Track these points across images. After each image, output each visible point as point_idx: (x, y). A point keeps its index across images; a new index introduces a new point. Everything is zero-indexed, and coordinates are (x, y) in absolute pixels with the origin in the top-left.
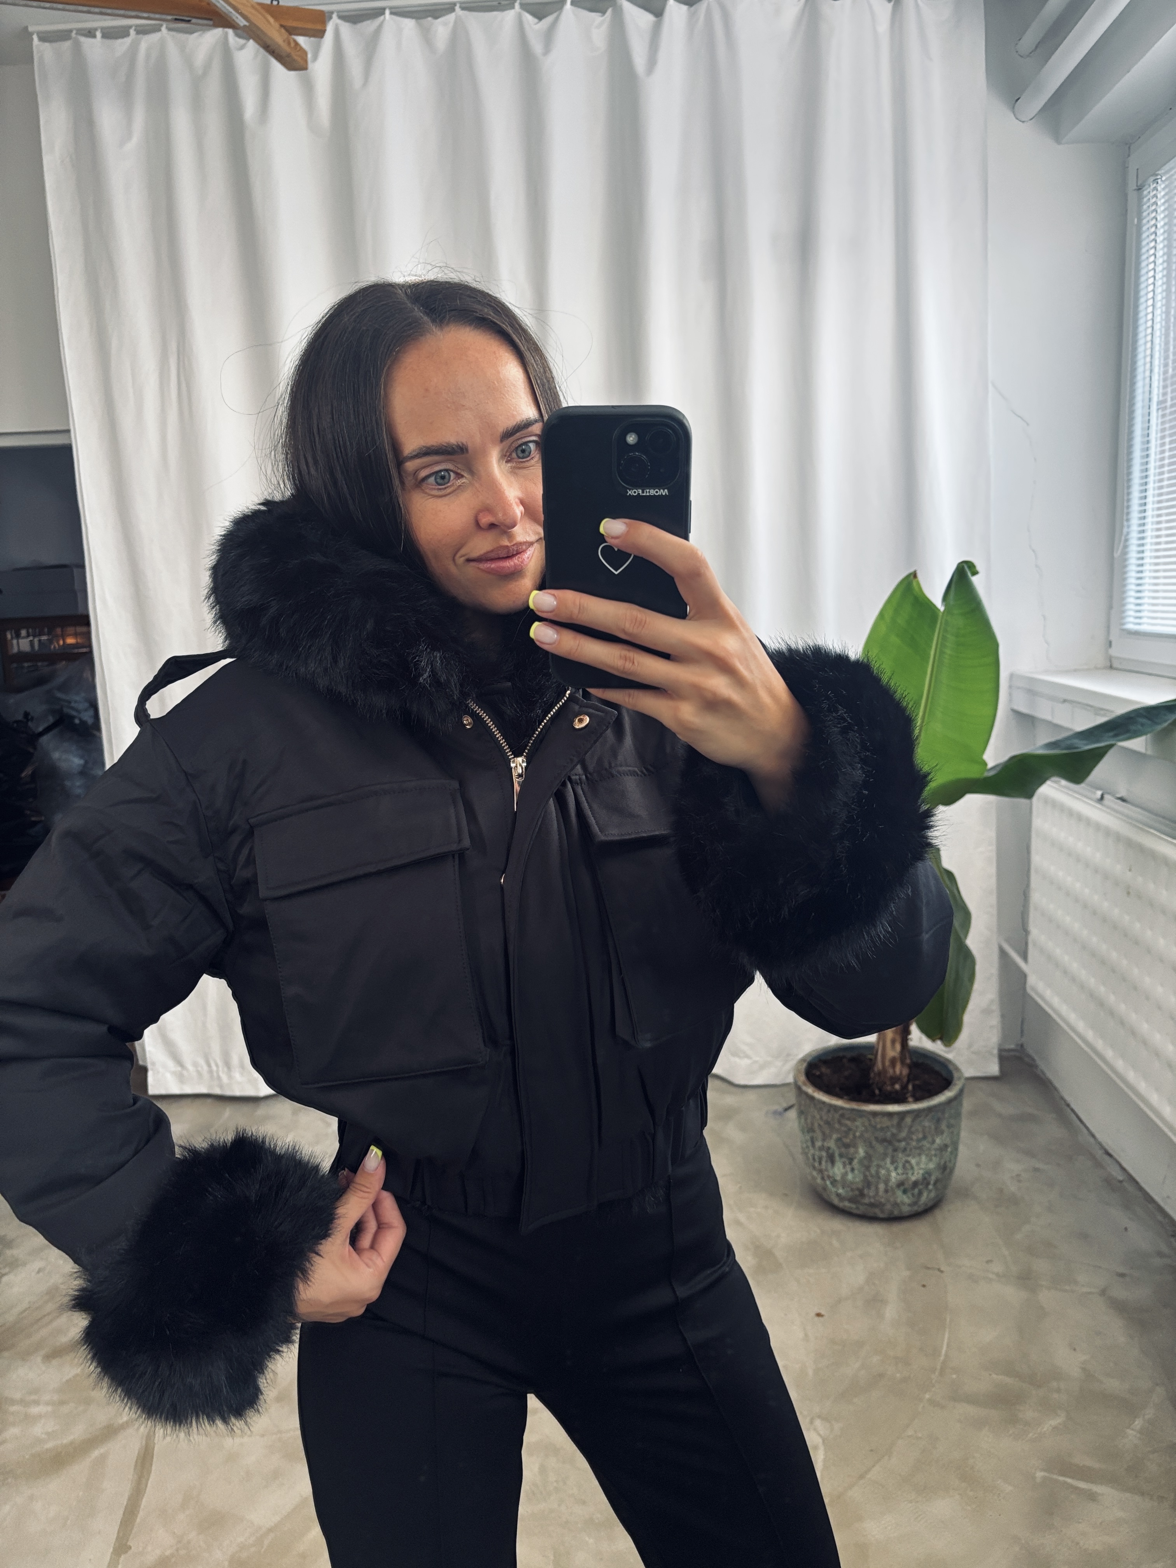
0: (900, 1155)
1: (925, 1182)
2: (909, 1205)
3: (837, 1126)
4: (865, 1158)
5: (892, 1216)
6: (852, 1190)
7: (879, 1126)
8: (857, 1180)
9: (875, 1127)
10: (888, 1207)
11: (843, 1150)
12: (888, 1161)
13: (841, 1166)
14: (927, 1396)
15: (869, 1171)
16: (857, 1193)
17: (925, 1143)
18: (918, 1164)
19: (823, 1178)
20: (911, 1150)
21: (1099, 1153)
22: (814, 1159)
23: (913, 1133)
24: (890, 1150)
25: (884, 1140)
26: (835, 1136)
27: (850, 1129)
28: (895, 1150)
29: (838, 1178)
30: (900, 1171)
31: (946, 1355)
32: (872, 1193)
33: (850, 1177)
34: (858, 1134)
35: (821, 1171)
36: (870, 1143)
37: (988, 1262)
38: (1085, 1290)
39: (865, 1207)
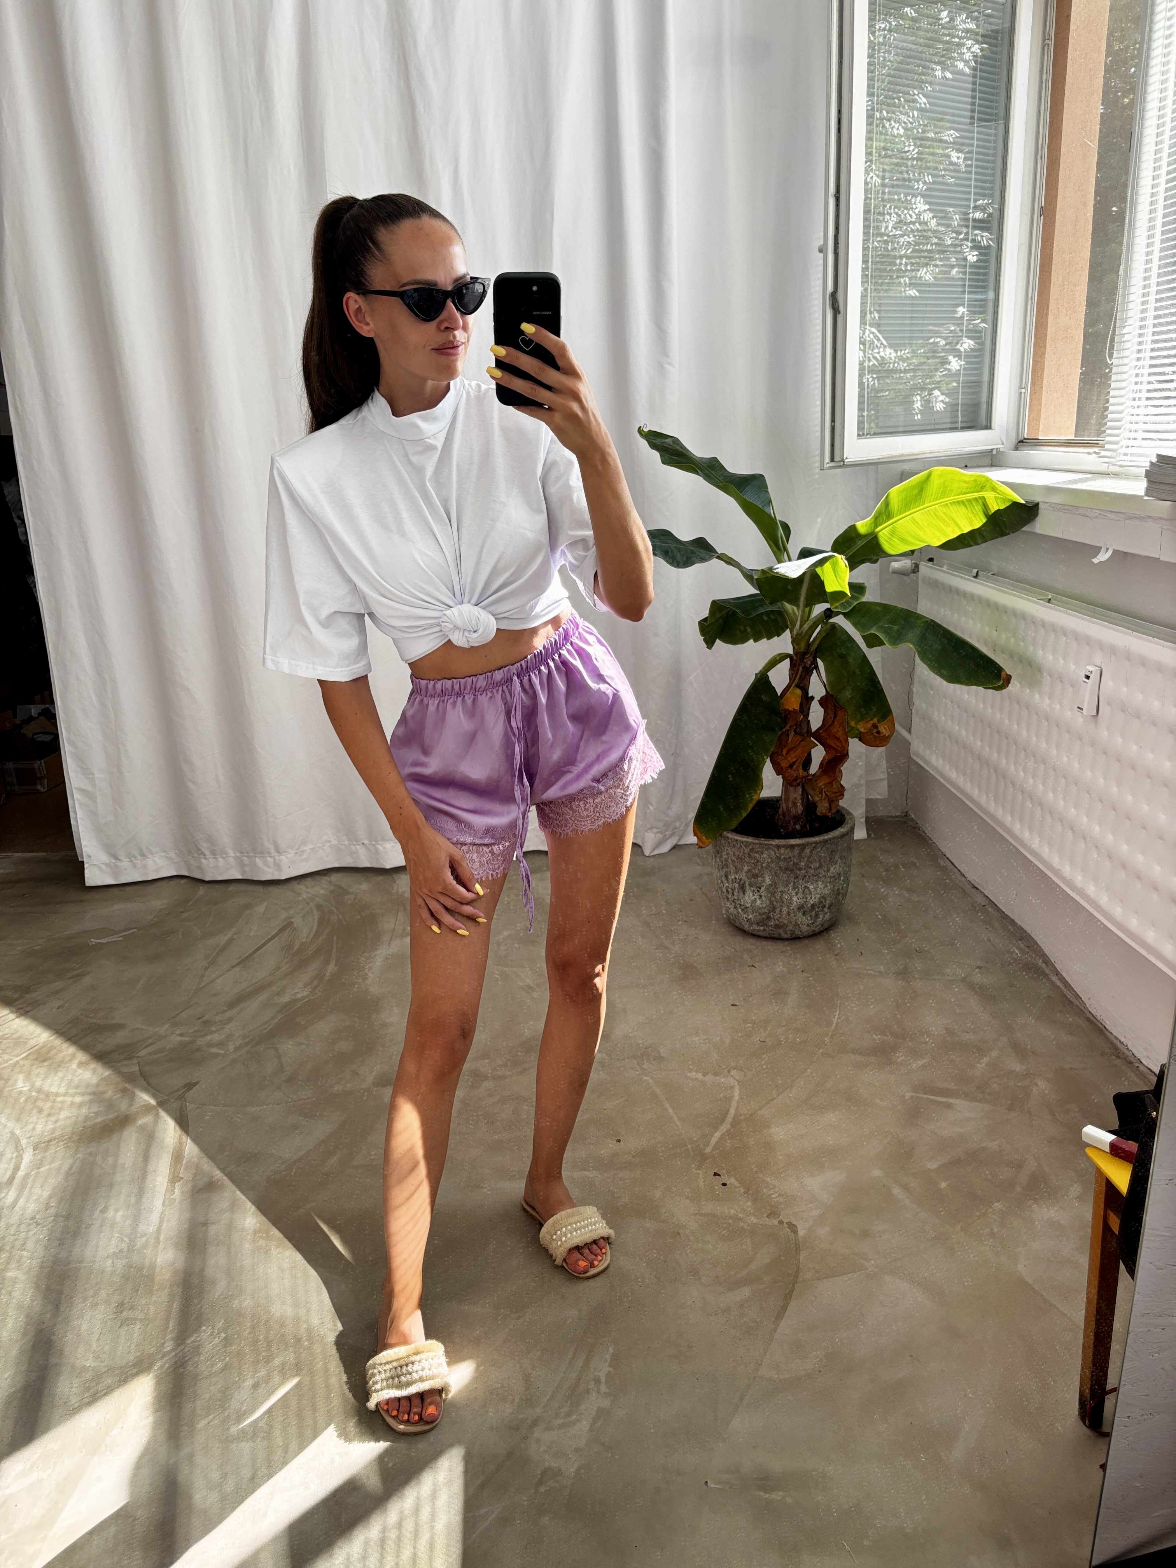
0: (801, 881)
1: (822, 905)
2: (808, 925)
3: (747, 859)
4: (771, 885)
5: (794, 936)
6: (760, 914)
7: (782, 857)
8: (764, 905)
9: (780, 858)
10: (791, 928)
11: (753, 880)
12: (791, 886)
13: (751, 895)
14: (821, 1051)
15: (775, 897)
16: (764, 916)
17: (821, 871)
18: (815, 889)
19: (735, 907)
20: (809, 877)
21: (967, 887)
22: (728, 891)
23: (810, 862)
24: (792, 879)
25: (786, 869)
26: (746, 868)
27: (758, 862)
28: (797, 877)
29: (749, 905)
30: (800, 895)
31: (837, 1025)
32: (777, 916)
33: (758, 902)
34: (764, 865)
35: (734, 902)
36: (776, 873)
37: (873, 964)
38: (949, 978)
39: (770, 928)
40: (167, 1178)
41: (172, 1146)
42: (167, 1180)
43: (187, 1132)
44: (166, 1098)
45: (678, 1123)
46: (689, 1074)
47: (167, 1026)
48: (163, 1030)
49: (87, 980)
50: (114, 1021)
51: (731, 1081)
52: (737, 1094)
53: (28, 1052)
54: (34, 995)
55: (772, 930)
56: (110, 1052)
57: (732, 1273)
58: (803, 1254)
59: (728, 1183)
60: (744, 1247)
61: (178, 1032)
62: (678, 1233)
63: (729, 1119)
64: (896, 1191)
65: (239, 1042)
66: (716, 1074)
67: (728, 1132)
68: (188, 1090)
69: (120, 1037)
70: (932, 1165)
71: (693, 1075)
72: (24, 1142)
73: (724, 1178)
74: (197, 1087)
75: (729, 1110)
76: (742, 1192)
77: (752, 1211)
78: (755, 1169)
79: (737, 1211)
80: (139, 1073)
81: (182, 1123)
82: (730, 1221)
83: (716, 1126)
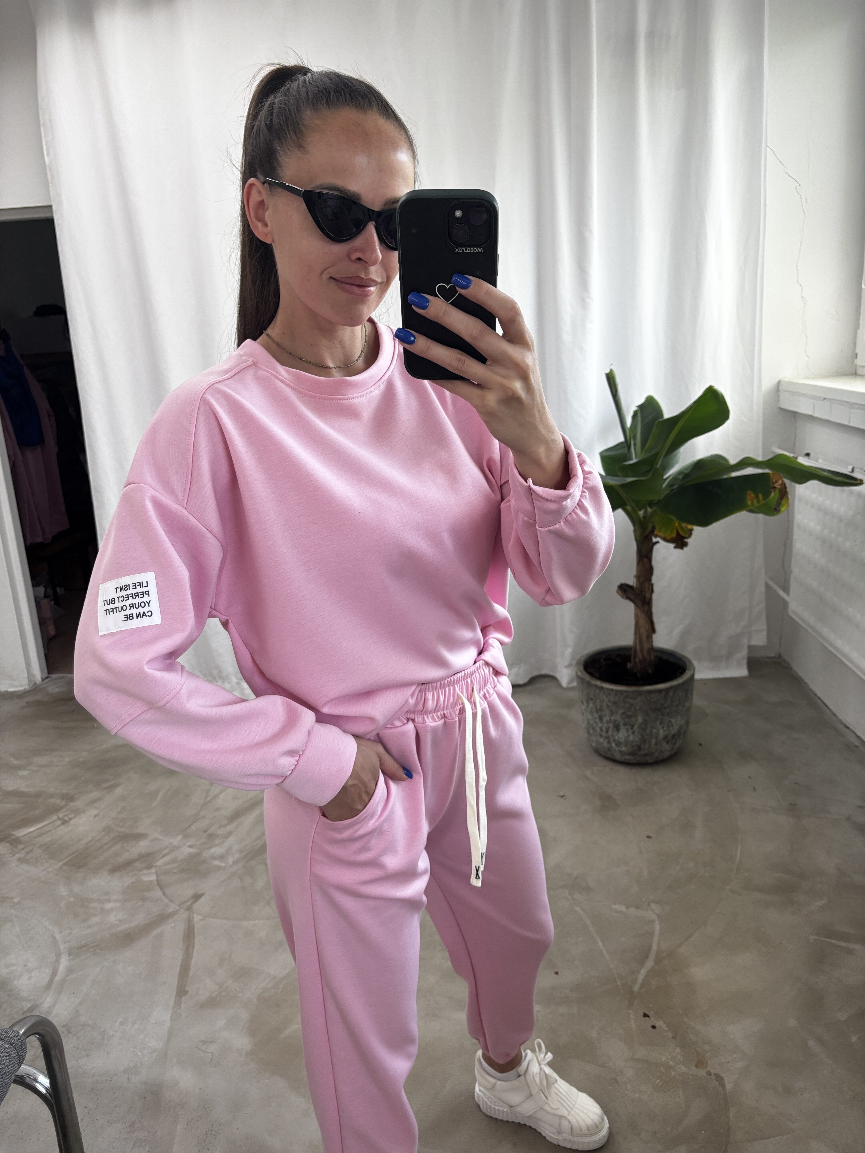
14: (728, 887)
21: (840, 727)
31: (740, 861)
37: (765, 800)
38: (835, 817)
40: (175, 991)
41: (180, 958)
42: (175, 993)
43: (193, 943)
44: (177, 908)
45: (607, 956)
46: (614, 906)
47: (179, 837)
48: (177, 840)
49: (118, 791)
50: (138, 831)
51: (650, 915)
52: (657, 927)
53: (70, 858)
54: (78, 804)
56: (134, 861)
57: (669, 1129)
58: (732, 1112)
59: (657, 1025)
60: (677, 1100)
61: (188, 844)
62: (616, 1080)
63: (652, 955)
64: (811, 1043)
65: (237, 856)
66: (637, 907)
67: (652, 970)
68: (195, 902)
69: (142, 846)
70: (842, 1016)
71: (616, 907)
72: (62, 947)
73: (653, 1021)
74: (202, 899)
75: (650, 947)
76: (670, 1035)
77: (681, 1059)
78: (680, 1011)
79: (668, 1059)
80: (156, 882)
81: (189, 935)
82: (663, 1069)
83: (641, 962)
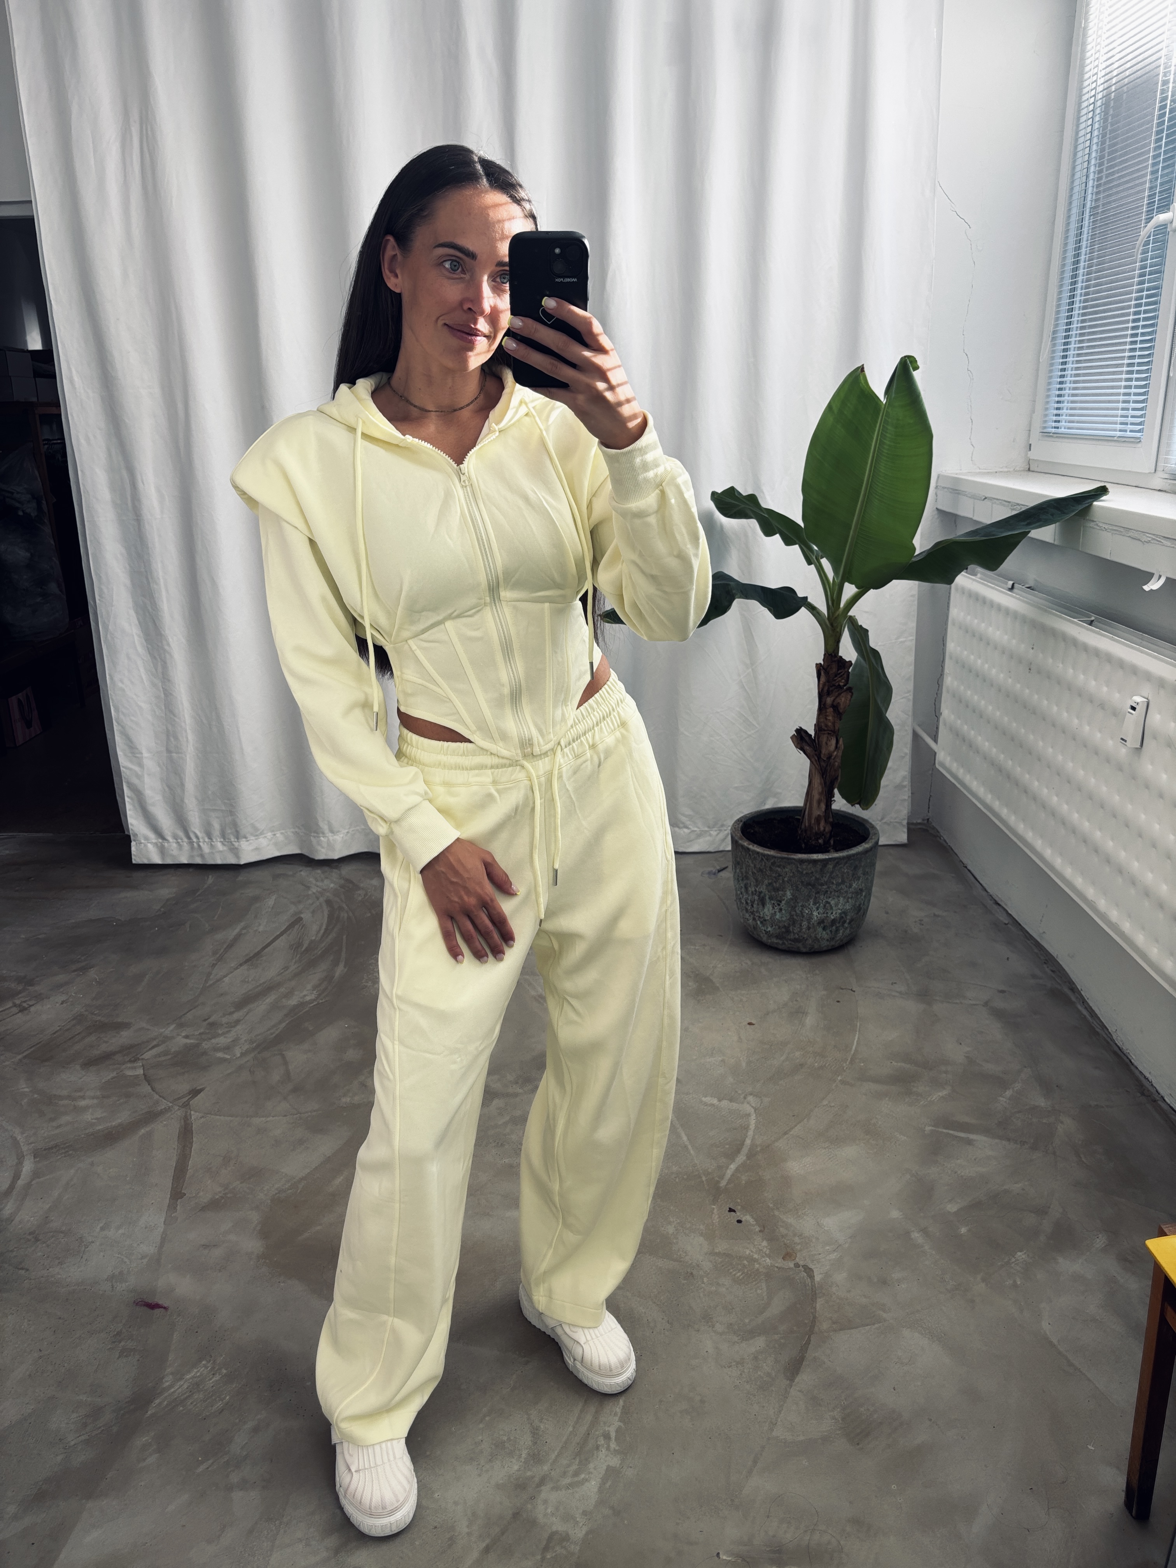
0: (822, 897)
1: (842, 920)
2: (828, 940)
3: (768, 873)
4: (791, 899)
5: (812, 950)
6: (779, 928)
7: (804, 872)
8: (784, 919)
9: (802, 873)
10: (810, 941)
11: (773, 893)
12: (811, 901)
13: (771, 908)
14: (839, 1078)
15: (795, 911)
16: (783, 930)
17: (843, 886)
18: (836, 905)
19: (754, 919)
20: (831, 892)
21: (990, 903)
22: (747, 903)
23: (834, 878)
24: (814, 894)
25: (809, 884)
26: (766, 882)
27: (780, 875)
28: (818, 893)
29: (768, 918)
30: (821, 910)
31: (856, 1050)
32: (796, 930)
33: (777, 917)
34: (786, 879)
35: (752, 913)
36: (797, 887)
37: (892, 984)
38: (971, 1002)
39: (790, 942)
40: (169, 1193)
41: (175, 1159)
42: (169, 1196)
43: (191, 1143)
45: (692, 1152)
46: (704, 1099)
47: (172, 1027)
48: (169, 1030)
49: (93, 974)
50: (119, 1020)
51: (747, 1108)
52: (753, 1122)
53: (33, 1049)
54: (39, 988)
55: (790, 944)
56: (114, 1053)
57: (747, 1321)
58: (820, 1303)
59: (743, 1219)
60: (759, 1292)
61: (183, 1034)
62: (692, 1273)
63: (745, 1150)
64: (916, 1235)
65: (246, 1047)
66: (731, 1100)
67: (743, 1165)
68: (192, 1098)
69: (125, 1037)
70: (952, 1208)
71: (708, 1099)
72: (25, 1148)
73: (739, 1215)
74: (202, 1095)
75: (745, 1141)
76: (757, 1230)
77: (768, 1252)
78: (771, 1205)
79: (752, 1252)
80: (143, 1077)
81: (186, 1133)
82: (745, 1262)
83: (732, 1157)
